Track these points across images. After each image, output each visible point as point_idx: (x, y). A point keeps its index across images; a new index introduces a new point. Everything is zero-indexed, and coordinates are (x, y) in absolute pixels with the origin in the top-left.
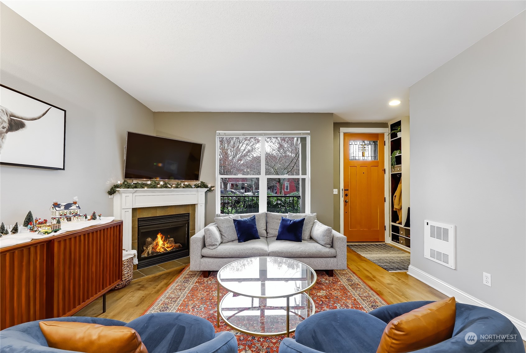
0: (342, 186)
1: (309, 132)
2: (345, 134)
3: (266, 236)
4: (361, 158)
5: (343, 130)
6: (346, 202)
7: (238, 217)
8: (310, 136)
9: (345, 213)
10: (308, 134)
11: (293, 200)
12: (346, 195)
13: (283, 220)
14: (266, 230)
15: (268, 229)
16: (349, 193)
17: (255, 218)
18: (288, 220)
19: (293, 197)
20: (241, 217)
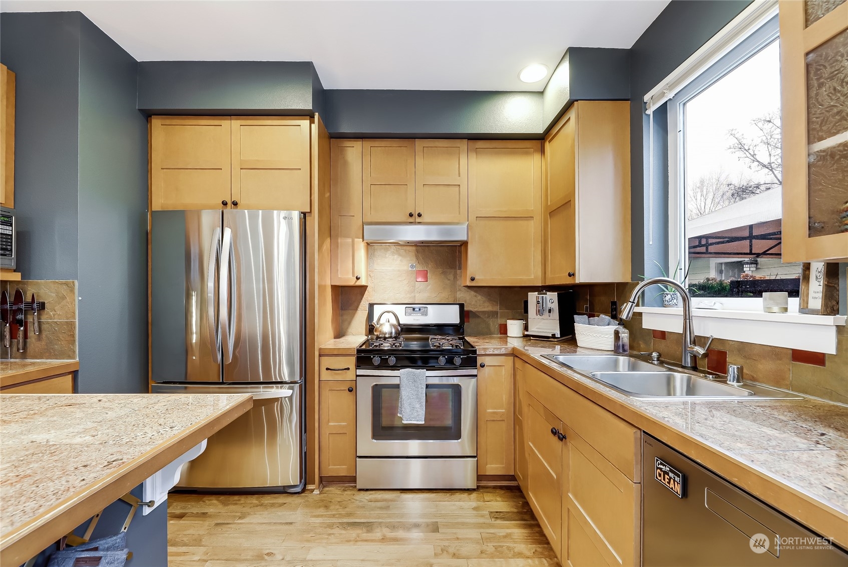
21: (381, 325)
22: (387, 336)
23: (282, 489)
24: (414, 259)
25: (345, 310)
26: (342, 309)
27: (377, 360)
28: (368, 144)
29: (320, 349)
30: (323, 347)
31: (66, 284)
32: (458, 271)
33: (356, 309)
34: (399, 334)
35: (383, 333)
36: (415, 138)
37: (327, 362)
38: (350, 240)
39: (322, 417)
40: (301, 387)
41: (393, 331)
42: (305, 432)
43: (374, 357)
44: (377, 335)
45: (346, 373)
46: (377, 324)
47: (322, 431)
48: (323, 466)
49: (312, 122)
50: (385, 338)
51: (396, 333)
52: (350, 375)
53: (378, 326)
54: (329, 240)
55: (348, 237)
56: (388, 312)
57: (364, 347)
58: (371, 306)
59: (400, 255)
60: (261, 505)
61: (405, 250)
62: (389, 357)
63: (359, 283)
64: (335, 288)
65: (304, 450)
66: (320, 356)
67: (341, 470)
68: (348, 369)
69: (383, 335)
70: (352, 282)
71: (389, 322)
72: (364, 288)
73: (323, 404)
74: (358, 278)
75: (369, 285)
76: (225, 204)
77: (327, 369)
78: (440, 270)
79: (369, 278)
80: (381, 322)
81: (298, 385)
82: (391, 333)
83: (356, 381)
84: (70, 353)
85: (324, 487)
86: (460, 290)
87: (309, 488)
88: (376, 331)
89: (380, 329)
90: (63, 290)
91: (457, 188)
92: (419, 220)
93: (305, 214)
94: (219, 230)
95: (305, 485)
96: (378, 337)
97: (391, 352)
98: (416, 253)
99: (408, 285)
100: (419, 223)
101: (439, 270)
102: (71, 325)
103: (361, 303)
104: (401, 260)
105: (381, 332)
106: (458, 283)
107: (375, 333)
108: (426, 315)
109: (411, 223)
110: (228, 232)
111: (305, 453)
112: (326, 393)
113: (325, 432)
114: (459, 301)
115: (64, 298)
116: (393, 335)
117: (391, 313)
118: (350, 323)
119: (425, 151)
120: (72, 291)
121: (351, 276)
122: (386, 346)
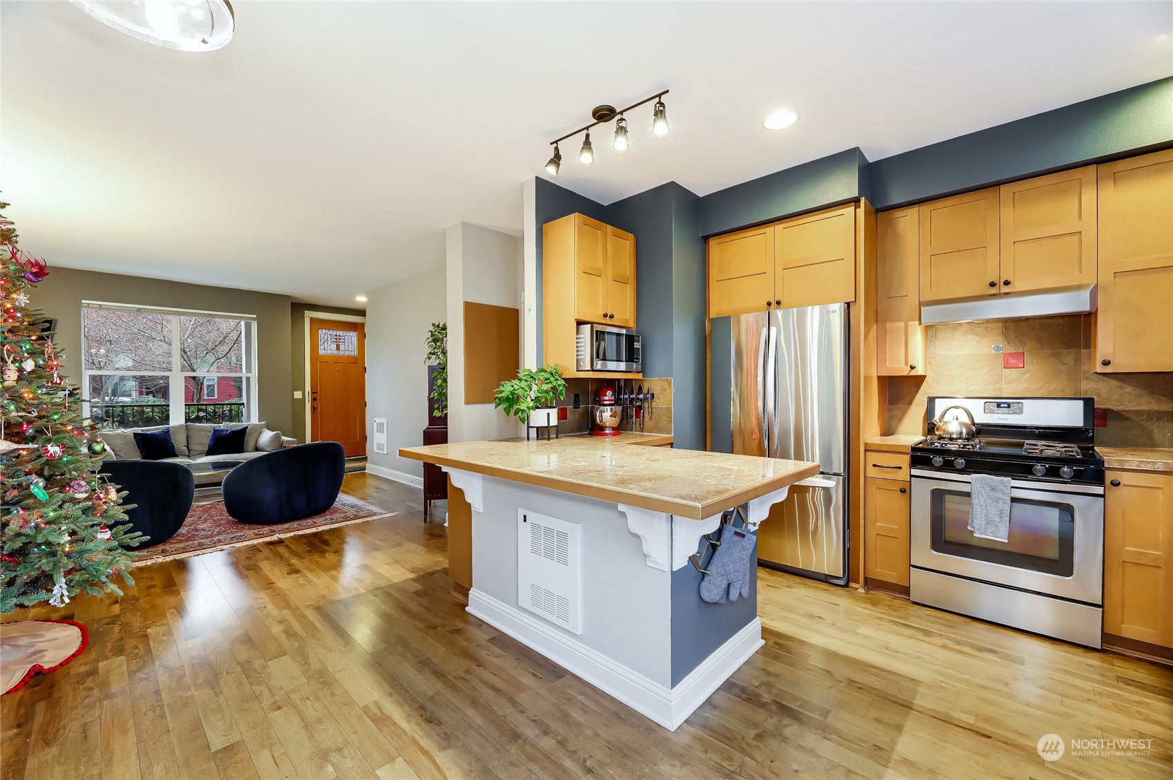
0: (308, 388)
1: (255, 316)
2: (312, 320)
3: (187, 454)
4: (335, 352)
5: (309, 314)
6: (314, 409)
7: (139, 430)
8: (256, 322)
9: (313, 422)
10: (253, 319)
11: (230, 411)
12: (314, 399)
13: (215, 431)
14: (187, 447)
15: (190, 445)
16: (318, 396)
17: (169, 431)
18: (223, 430)
19: (231, 404)
20: (142, 431)
21: (945, 423)
22: (954, 436)
23: (824, 578)
24: (1001, 338)
25: (894, 404)
26: (890, 403)
27: (938, 460)
28: (926, 209)
29: (866, 444)
30: (868, 441)
31: (666, 380)
32: (1084, 352)
33: (910, 403)
34: (973, 436)
35: (948, 433)
36: (999, 185)
37: (874, 458)
38: (902, 324)
39: (868, 515)
40: (844, 479)
41: (964, 431)
42: (848, 528)
43: (934, 457)
44: (940, 435)
45: (897, 472)
46: (940, 422)
47: (868, 531)
48: (869, 567)
49: (857, 207)
50: (951, 439)
51: (968, 433)
52: (903, 475)
53: (941, 424)
54: (875, 326)
55: (900, 320)
56: (956, 407)
57: (921, 445)
58: (931, 400)
59: (976, 334)
60: (805, 584)
61: (986, 328)
62: (955, 459)
63: (913, 373)
64: (881, 379)
65: (847, 546)
66: (866, 451)
67: (892, 577)
68: (900, 468)
69: (949, 436)
70: (905, 372)
71: (957, 419)
72: (922, 378)
73: (868, 502)
74: (912, 368)
75: (929, 374)
76: (769, 304)
77: (874, 465)
78: (1049, 352)
79: (929, 366)
80: (946, 419)
81: (842, 477)
82: (961, 433)
83: (910, 482)
84: (669, 430)
85: (869, 590)
86: (1087, 379)
87: (853, 586)
88: (938, 430)
89: (944, 427)
90: (665, 385)
91: (1076, 238)
92: (1005, 289)
93: (848, 304)
94: (765, 330)
95: (848, 582)
96: (940, 438)
97: (958, 454)
98: (1004, 330)
99: (990, 373)
100: (1007, 294)
101: (1045, 351)
102: (669, 409)
103: (917, 397)
104: (978, 341)
105: (945, 431)
106: (1085, 368)
107: (936, 433)
108: (1021, 412)
109: (993, 296)
110: (773, 330)
111: (848, 549)
112: (872, 490)
113: (872, 533)
114: (1085, 394)
115: (665, 390)
116: (964, 435)
117: (961, 409)
118: (900, 420)
119: (1016, 197)
120: (670, 385)
121: (903, 365)
122: (953, 447)
